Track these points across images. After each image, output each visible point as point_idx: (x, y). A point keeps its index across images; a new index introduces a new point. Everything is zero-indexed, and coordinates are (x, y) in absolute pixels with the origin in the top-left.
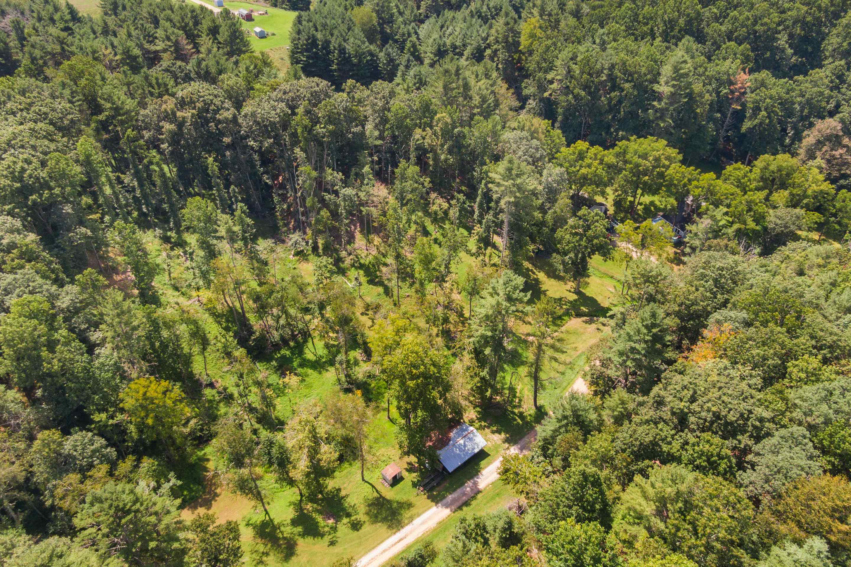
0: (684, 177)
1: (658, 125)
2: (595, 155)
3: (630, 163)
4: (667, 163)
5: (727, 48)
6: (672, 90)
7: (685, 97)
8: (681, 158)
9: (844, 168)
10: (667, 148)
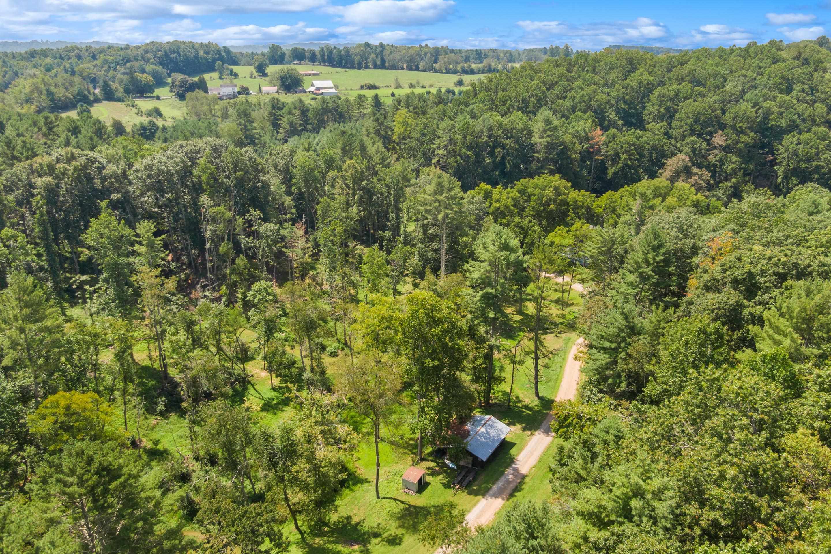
5: (575, 117)
6: (547, 140)
7: (560, 146)
10: (562, 181)
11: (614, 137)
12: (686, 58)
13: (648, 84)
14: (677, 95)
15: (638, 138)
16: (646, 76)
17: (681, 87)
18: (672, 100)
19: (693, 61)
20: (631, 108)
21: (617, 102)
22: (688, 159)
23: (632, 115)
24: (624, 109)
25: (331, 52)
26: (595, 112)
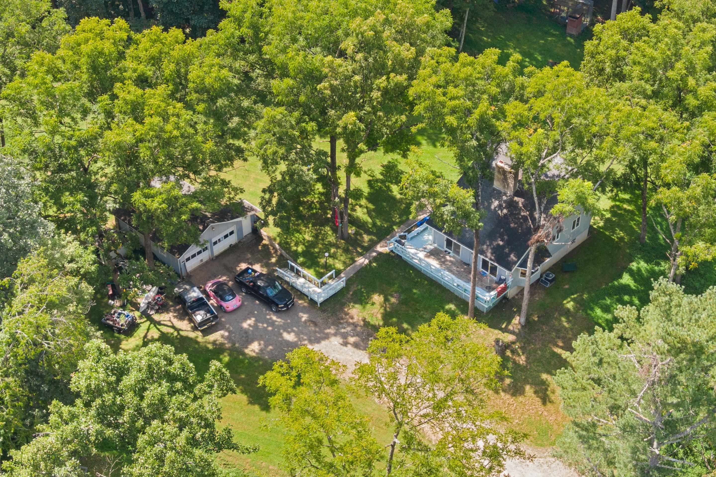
0: (474, 93)
2: (155, 61)
3: (284, 72)
4: (407, 51)
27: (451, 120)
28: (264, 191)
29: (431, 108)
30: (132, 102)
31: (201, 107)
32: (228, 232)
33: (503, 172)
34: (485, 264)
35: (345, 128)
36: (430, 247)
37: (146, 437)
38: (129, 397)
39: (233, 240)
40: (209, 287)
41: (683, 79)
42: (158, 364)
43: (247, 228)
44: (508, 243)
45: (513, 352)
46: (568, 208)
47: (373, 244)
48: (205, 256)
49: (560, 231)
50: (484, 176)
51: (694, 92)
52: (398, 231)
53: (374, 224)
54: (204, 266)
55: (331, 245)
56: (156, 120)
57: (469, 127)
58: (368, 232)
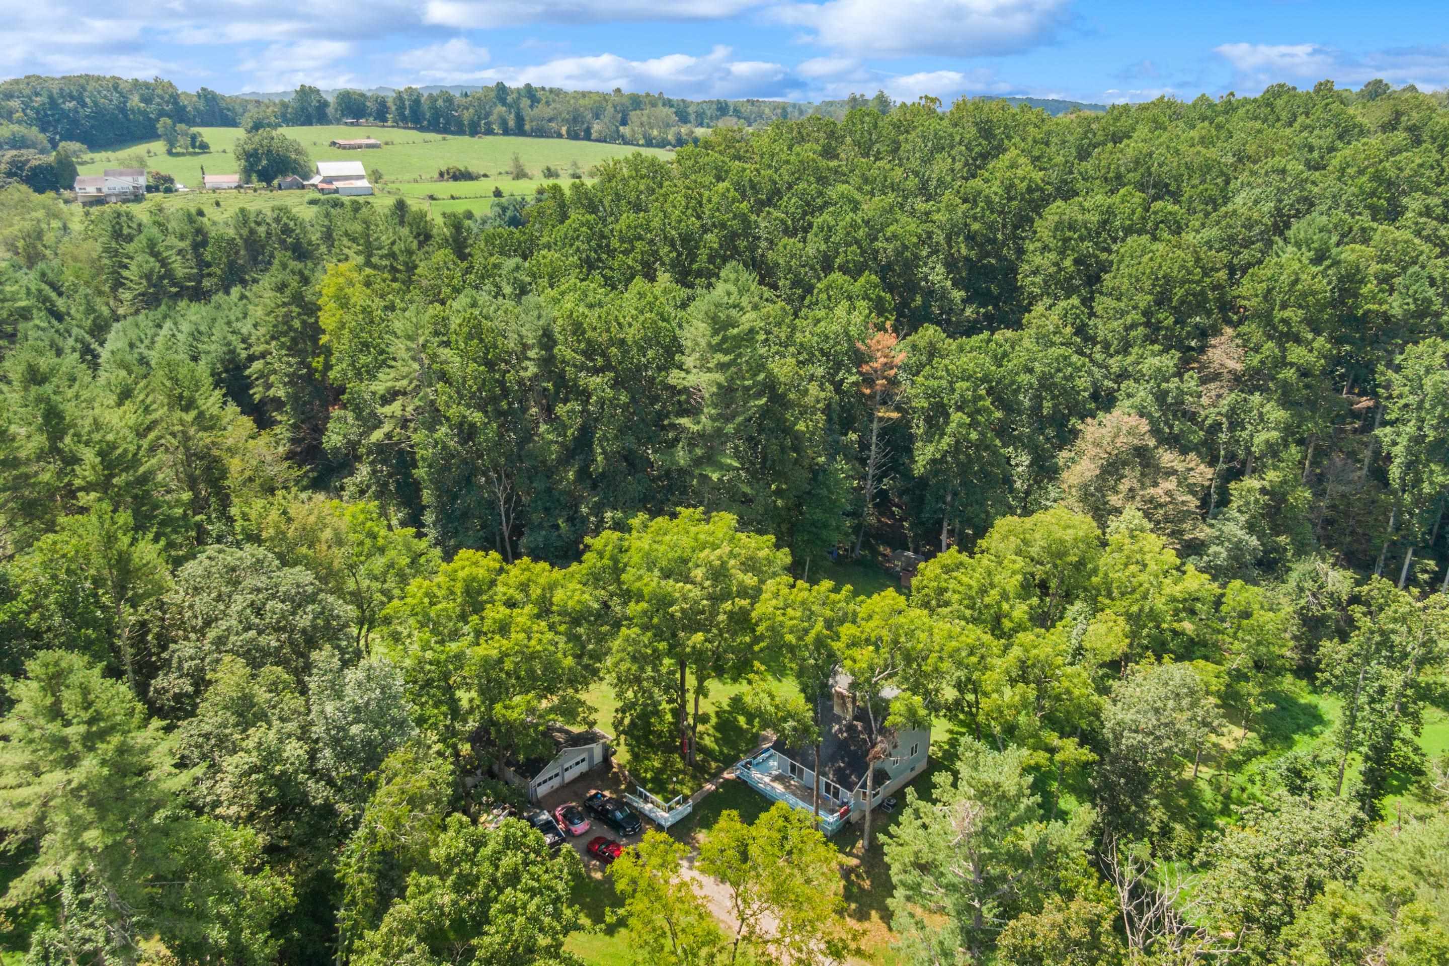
0: (810, 616)
1: (704, 478)
2: (524, 587)
3: (640, 597)
4: (750, 580)
5: (828, 287)
6: (719, 377)
7: (759, 395)
8: (788, 560)
9: (1188, 525)
10: (742, 536)
11: (933, 351)
12: (1124, 123)
13: (1030, 190)
14: (1105, 222)
15: (998, 361)
16: (1026, 171)
17: (1116, 199)
18: (1092, 235)
19: (1142, 131)
20: (988, 255)
21: (949, 239)
22: (1144, 426)
23: (988, 273)
24: (967, 259)
25: (417, 102)
26: (884, 271)
27: (790, 638)
28: (617, 711)
29: (772, 629)
30: (501, 620)
31: (562, 628)
32: (579, 759)
33: (842, 696)
34: (828, 786)
35: (694, 647)
36: (775, 773)
37: (498, 906)
38: (487, 867)
39: (584, 767)
40: (559, 812)
41: (999, 603)
42: (514, 835)
43: (598, 757)
44: (849, 765)
45: (858, 876)
46: (900, 719)
47: (720, 771)
48: (556, 782)
49: (895, 747)
50: (822, 695)
51: (1008, 616)
52: (744, 759)
53: (721, 752)
54: (554, 793)
55: (679, 771)
56: (522, 636)
57: (806, 646)
58: (716, 760)
